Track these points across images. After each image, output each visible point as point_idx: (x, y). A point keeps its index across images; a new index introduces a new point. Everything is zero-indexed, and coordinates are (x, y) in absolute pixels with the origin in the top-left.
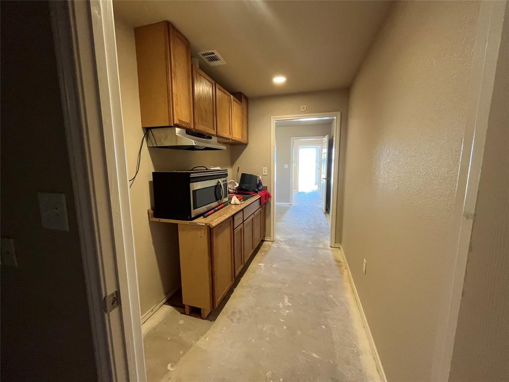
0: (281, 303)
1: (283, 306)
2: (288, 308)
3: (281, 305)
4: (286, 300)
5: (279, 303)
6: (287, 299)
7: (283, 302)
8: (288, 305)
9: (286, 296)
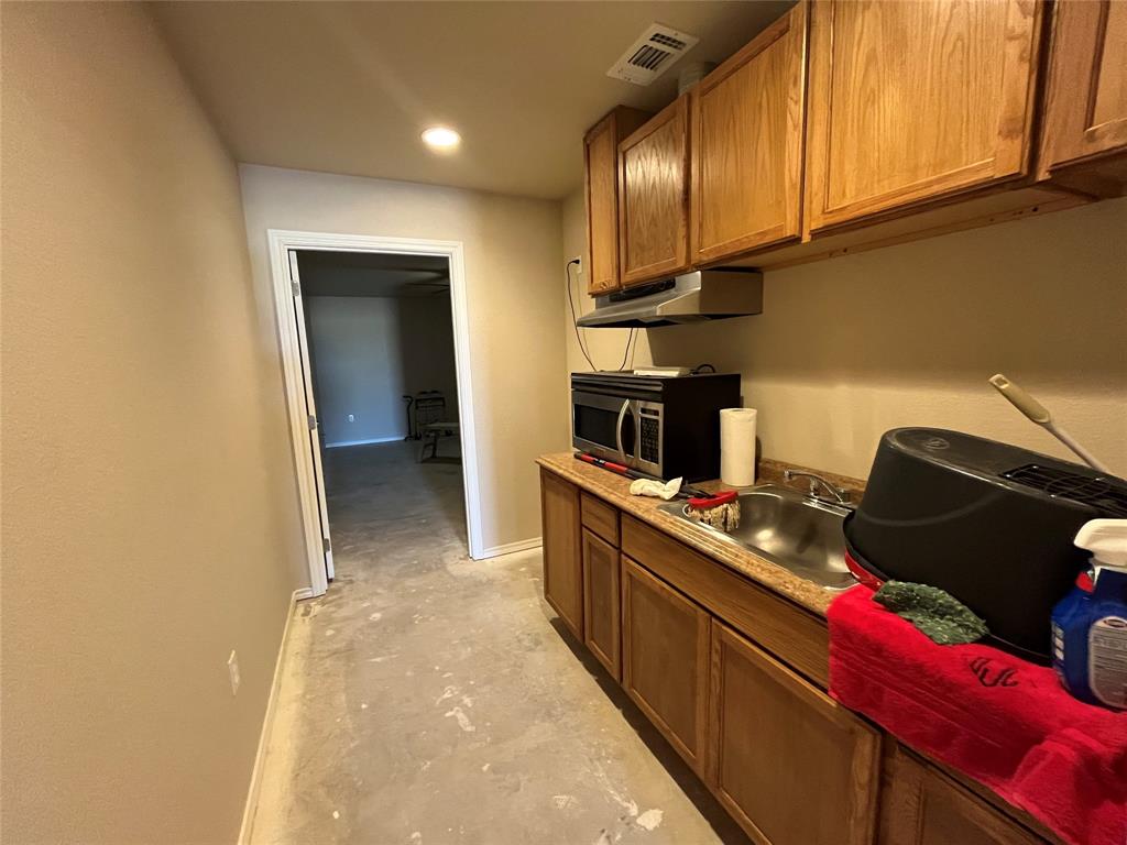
0: (470, 705)
1: (462, 700)
2: (448, 705)
3: (467, 701)
4: (463, 720)
5: (474, 702)
6: (461, 723)
7: (466, 710)
8: (452, 710)
9: (469, 729)
